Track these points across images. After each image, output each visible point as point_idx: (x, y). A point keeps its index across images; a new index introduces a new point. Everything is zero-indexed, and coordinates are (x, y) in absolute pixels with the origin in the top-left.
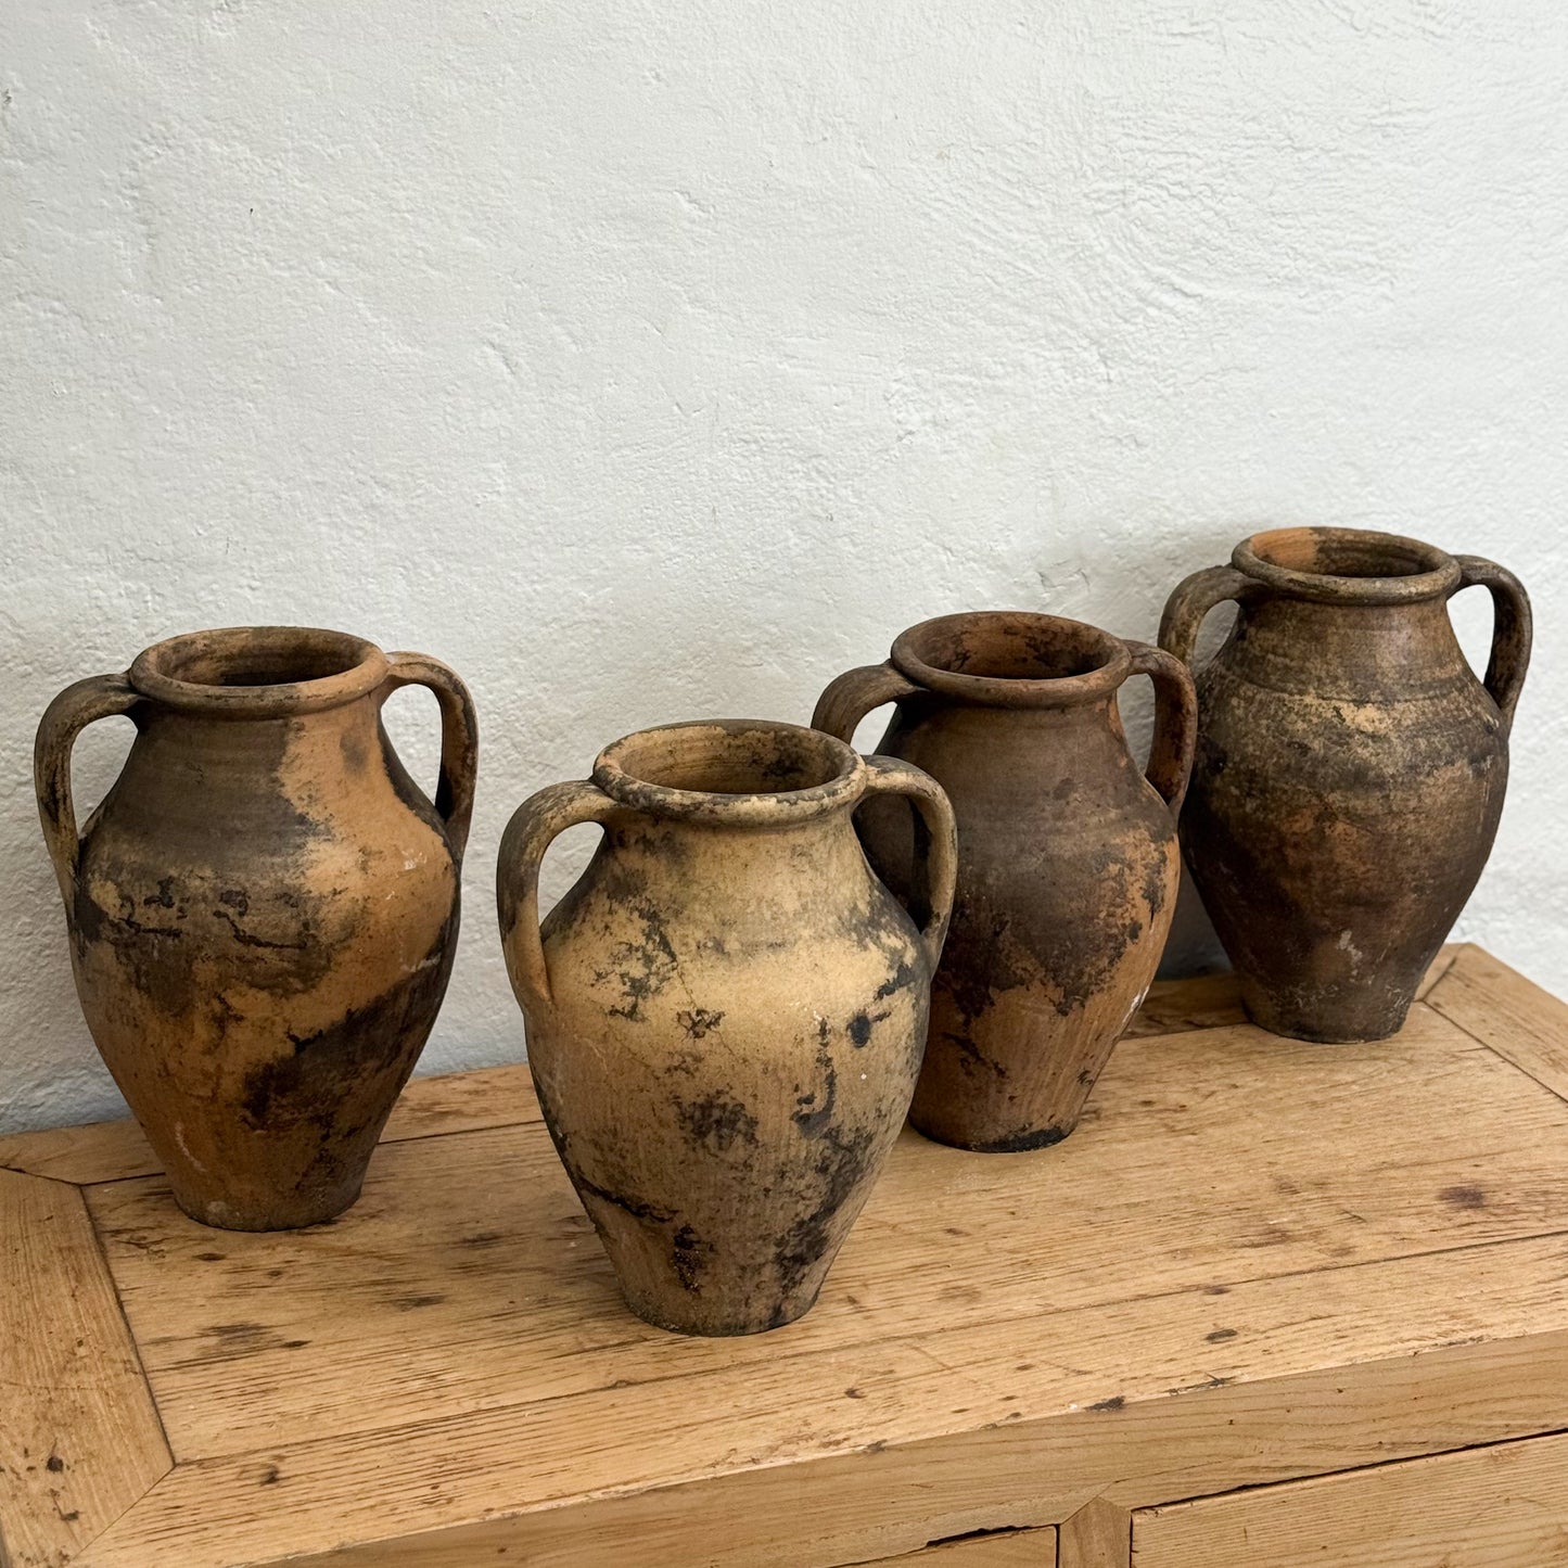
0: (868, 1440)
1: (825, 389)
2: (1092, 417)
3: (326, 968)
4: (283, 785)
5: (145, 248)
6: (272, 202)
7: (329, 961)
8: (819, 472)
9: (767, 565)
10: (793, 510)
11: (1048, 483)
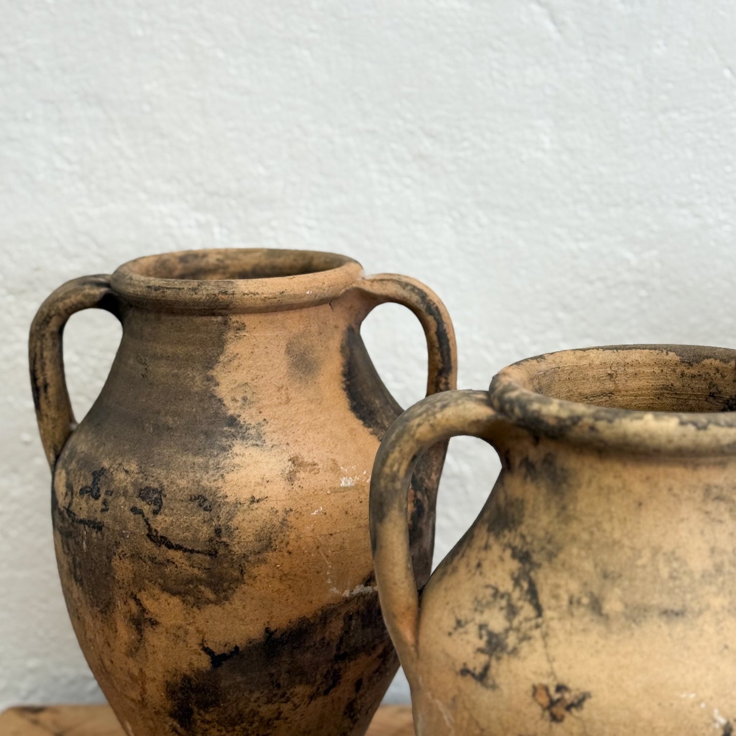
3: (239, 581)
4: (217, 384)
7: (242, 572)
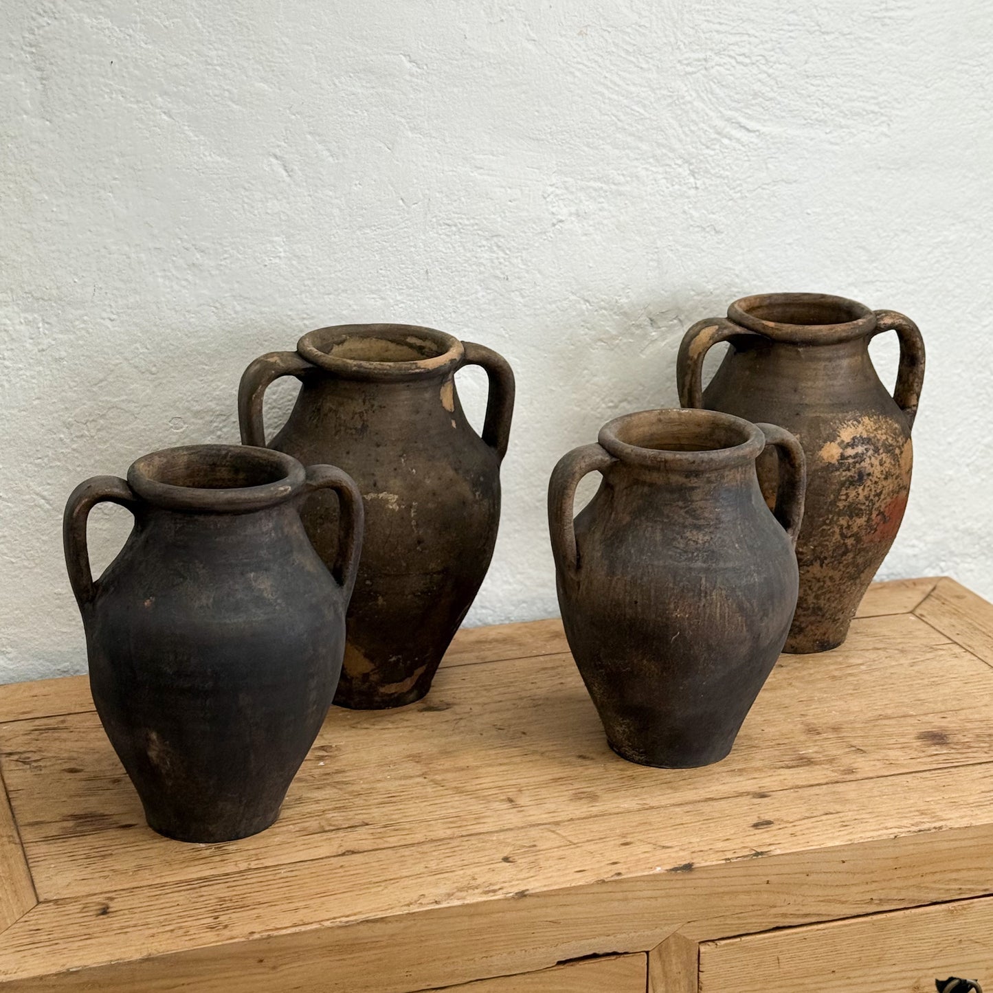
0: (516, 890)
1: (503, 190)
2: (684, 212)
5: (40, 87)
6: (126, 57)
8: (499, 247)
9: (464, 310)
10: (481, 273)
11: (655, 257)
